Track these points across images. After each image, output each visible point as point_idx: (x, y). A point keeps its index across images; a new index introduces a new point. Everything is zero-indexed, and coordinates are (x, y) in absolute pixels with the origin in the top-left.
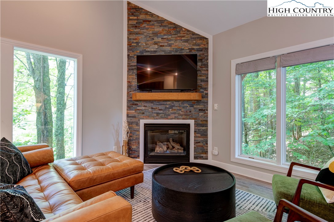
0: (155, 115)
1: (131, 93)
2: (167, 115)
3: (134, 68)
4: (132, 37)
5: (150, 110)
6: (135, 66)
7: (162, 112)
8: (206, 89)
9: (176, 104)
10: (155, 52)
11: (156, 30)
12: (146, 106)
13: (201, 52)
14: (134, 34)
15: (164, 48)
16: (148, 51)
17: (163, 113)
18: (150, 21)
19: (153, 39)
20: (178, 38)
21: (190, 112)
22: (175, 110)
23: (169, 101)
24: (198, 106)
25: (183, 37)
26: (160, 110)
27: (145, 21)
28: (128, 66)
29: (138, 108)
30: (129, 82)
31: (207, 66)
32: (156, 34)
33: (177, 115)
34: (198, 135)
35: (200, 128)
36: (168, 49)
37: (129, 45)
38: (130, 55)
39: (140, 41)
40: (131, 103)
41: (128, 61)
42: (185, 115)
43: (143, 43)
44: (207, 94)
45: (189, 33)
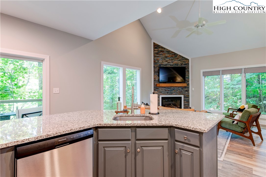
0: (167, 93)
1: (155, 83)
2: (171, 93)
3: (157, 72)
4: (156, 58)
5: (164, 91)
6: (157, 71)
7: (169, 92)
8: (188, 81)
9: (176, 88)
10: (166, 65)
11: (166, 55)
12: (162, 89)
13: (186, 65)
14: (157, 57)
15: (170, 63)
16: (163, 65)
17: (170, 92)
18: (164, 51)
19: (165, 59)
20: (176, 59)
21: (182, 91)
22: (175, 91)
23: (172, 87)
24: (185, 89)
25: (178, 58)
26: (169, 91)
27: (161, 51)
28: (154, 71)
29: (159, 90)
30: (154, 78)
31: (188, 71)
32: (166, 57)
33: (176, 93)
34: (185, 102)
35: (186, 99)
36: (172, 64)
37: (154, 62)
38: (155, 66)
39: (159, 60)
40: (156, 88)
41: (154, 69)
42: (180, 93)
43: (160, 61)
44: (189, 84)
45: (181, 57)
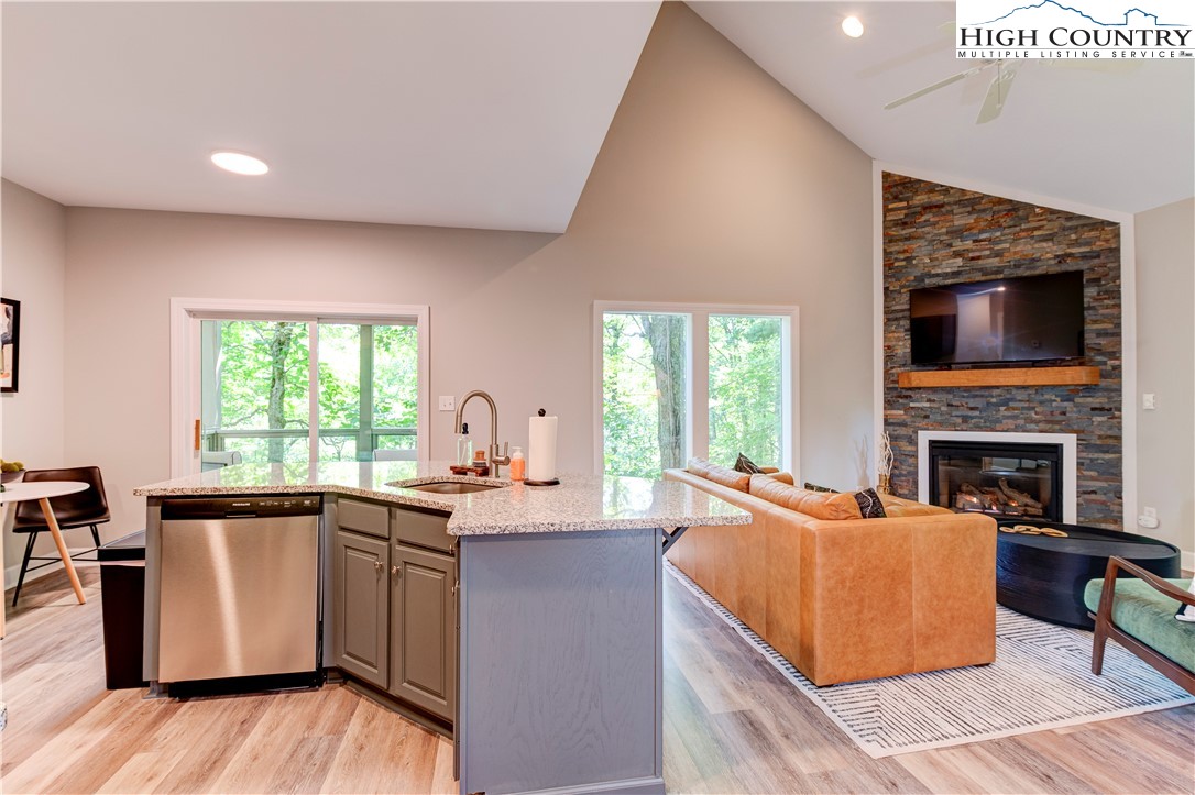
0: (959, 420)
1: (894, 371)
2: (991, 422)
3: (900, 315)
4: (894, 248)
5: (944, 409)
6: (902, 311)
7: (977, 413)
8: (1116, 354)
9: (1021, 395)
10: (955, 274)
11: (956, 223)
12: (934, 401)
13: (1096, 261)
14: (900, 240)
15: (980, 262)
16: (938, 275)
17: (981, 418)
18: (942, 206)
19: (950, 245)
20: (1023, 234)
21: (1064, 413)
22: (1014, 409)
23: (997, 387)
24: (1090, 400)
25: (1039, 228)
26: (972, 409)
27: (927, 208)
28: (885, 313)
29: (912, 405)
30: (888, 348)
31: (1116, 294)
32: (958, 233)
33: (1021, 422)
34: (1085, 473)
35: (1096, 456)
36: (994, 262)
37: (888, 266)
38: (891, 288)
39: (914, 254)
40: (895, 393)
41: (885, 301)
42: (1048, 422)
43: (923, 260)
44: (1118, 368)
45: (1054, 217)
